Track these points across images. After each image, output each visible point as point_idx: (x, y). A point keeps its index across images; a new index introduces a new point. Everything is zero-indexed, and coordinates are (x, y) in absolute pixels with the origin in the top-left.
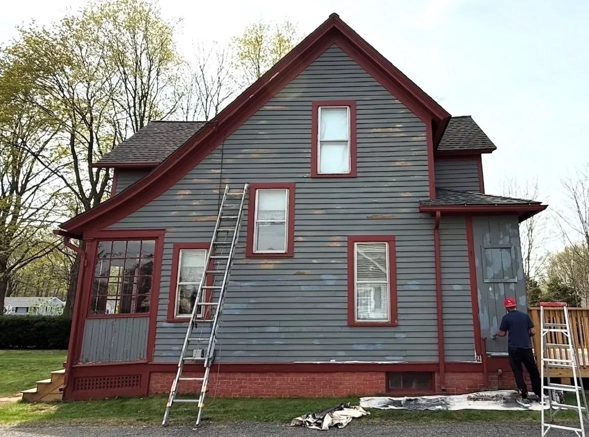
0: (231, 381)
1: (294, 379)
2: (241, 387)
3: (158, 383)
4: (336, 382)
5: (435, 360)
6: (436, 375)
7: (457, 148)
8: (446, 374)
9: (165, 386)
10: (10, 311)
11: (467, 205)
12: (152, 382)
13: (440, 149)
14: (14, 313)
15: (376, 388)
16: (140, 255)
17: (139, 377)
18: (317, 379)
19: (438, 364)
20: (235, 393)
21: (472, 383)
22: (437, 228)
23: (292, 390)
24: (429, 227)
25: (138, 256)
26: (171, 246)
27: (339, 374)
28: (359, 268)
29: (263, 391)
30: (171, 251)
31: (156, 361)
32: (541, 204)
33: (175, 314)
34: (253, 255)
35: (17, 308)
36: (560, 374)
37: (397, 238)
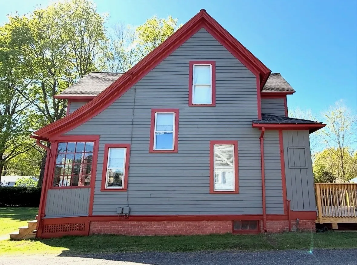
0: (140, 226)
1: (178, 225)
2: (146, 230)
3: (95, 228)
4: (203, 226)
5: (261, 213)
6: (261, 222)
7: (273, 91)
8: (267, 222)
9: (100, 230)
10: (5, 184)
11: (280, 123)
12: (91, 227)
13: (263, 92)
14: (7, 185)
15: (226, 230)
16: (85, 151)
17: (84, 224)
18: (192, 225)
19: (263, 216)
20: (142, 233)
21: (282, 227)
22: (262, 136)
23: (176, 231)
24: (257, 136)
25: (83, 151)
26: (104, 146)
27: (205, 221)
28: (216, 160)
29: (159, 232)
30: (103, 149)
31: (94, 214)
32: (322, 124)
33: (106, 186)
34: (154, 152)
35: (9, 182)
36: (332, 221)
37: (239, 142)
